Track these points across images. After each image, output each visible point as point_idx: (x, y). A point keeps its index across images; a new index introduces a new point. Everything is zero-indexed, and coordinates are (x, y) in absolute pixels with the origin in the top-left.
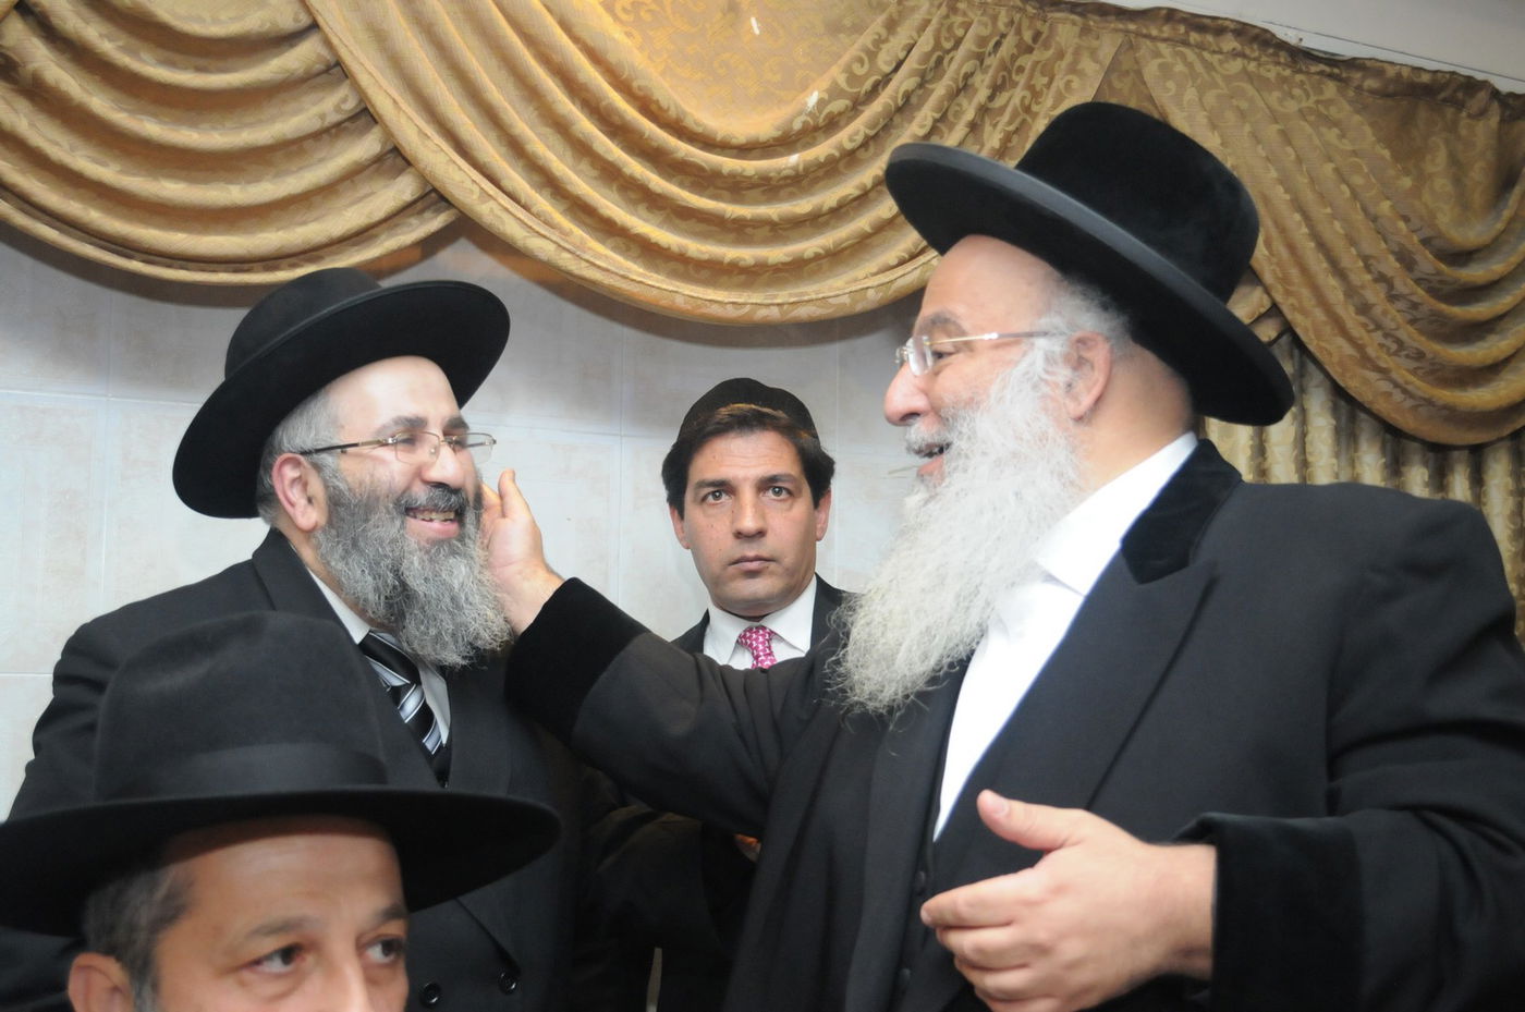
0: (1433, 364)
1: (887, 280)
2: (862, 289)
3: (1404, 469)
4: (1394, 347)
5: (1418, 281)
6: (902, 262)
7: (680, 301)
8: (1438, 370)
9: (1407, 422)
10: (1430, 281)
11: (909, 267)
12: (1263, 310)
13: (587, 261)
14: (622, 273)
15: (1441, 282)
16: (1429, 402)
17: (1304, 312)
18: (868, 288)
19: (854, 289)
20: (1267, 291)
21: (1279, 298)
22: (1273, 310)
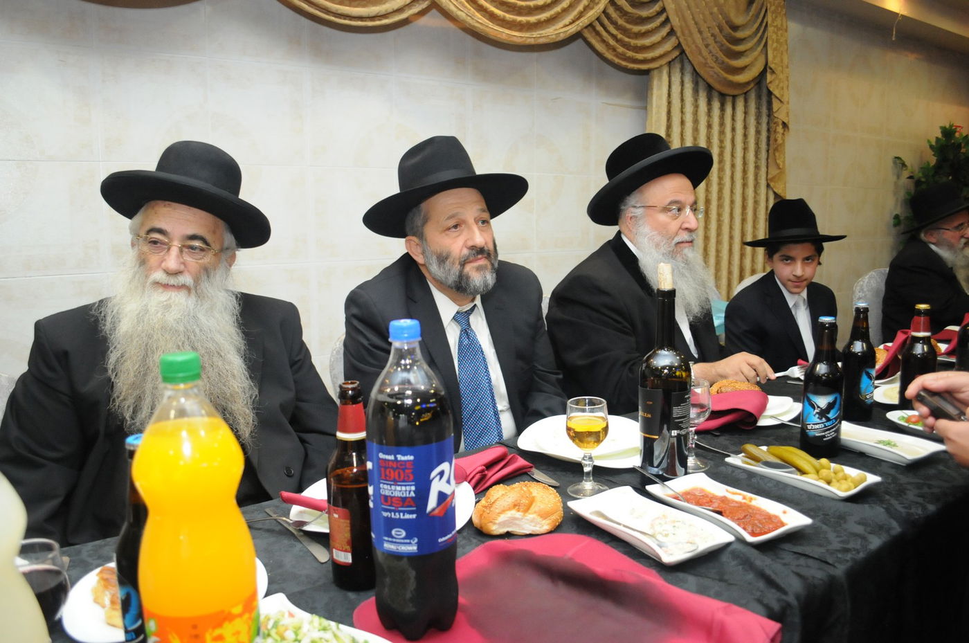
0: (726, 66)
1: (566, 30)
4: (715, 59)
5: (724, 37)
7: (504, 36)
8: (728, 68)
9: (717, 86)
10: (727, 37)
12: (675, 45)
14: (487, 25)
16: (725, 79)
17: (689, 46)
18: (561, 32)
19: (556, 32)
20: (678, 39)
21: (681, 40)
22: (679, 45)
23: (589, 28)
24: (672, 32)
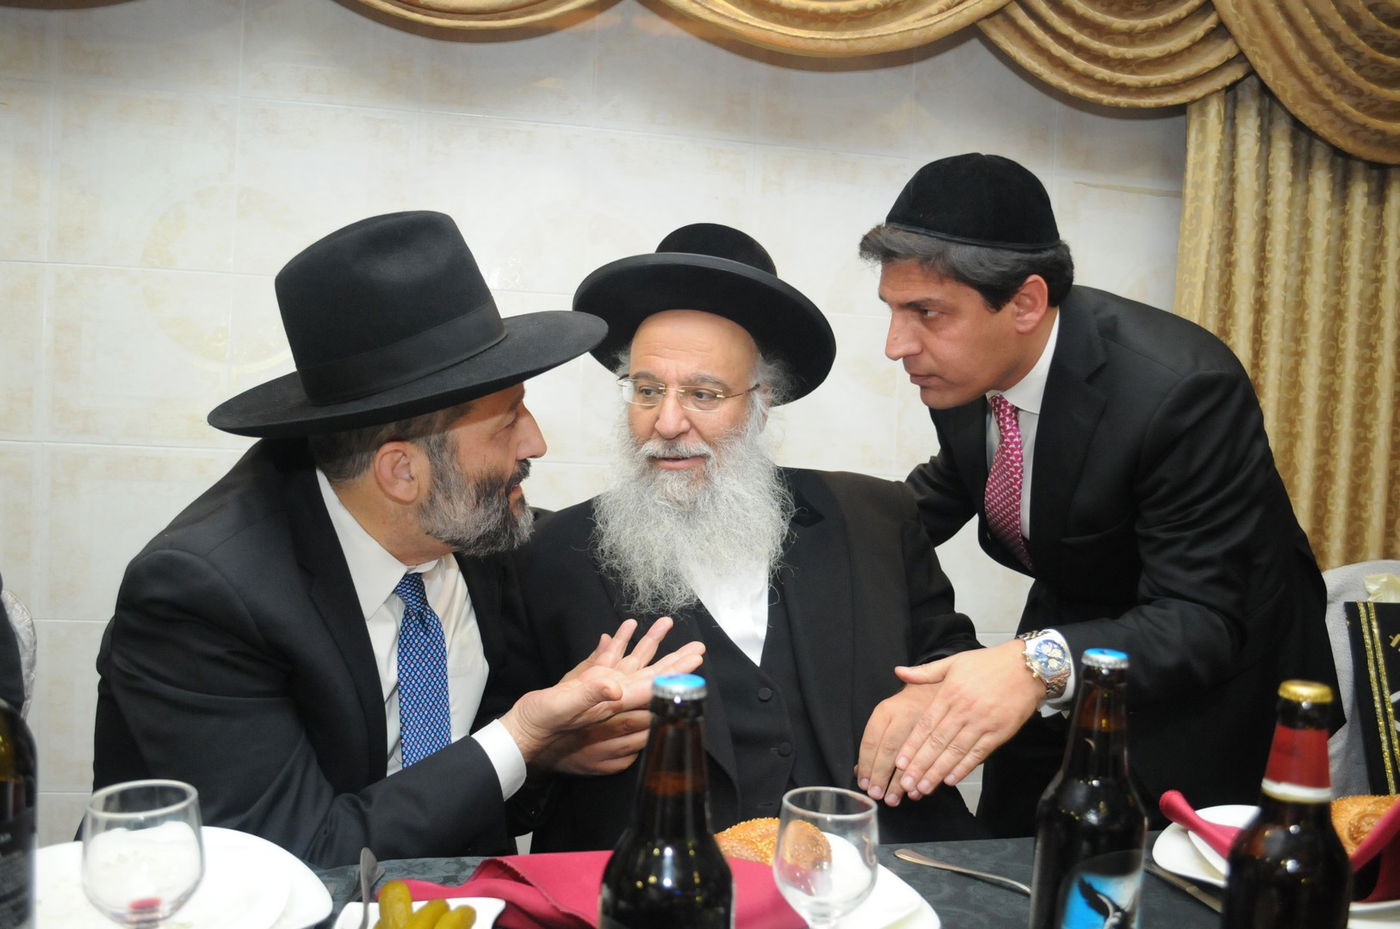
0: (1371, 100)
1: (928, 24)
2: (909, 30)
3: (1350, 183)
4: (1339, 86)
5: (1364, 38)
6: (941, 11)
7: (774, 36)
8: (1375, 106)
9: (1347, 144)
10: (1373, 37)
11: (945, 15)
12: (1231, 56)
13: (709, 9)
14: (733, 17)
15: (1382, 37)
16: (1364, 127)
17: (1265, 58)
18: (913, 29)
19: (902, 29)
20: (1236, 43)
21: (1244, 45)
22: (1241, 57)
23: (998, 18)
24: (1221, 31)
